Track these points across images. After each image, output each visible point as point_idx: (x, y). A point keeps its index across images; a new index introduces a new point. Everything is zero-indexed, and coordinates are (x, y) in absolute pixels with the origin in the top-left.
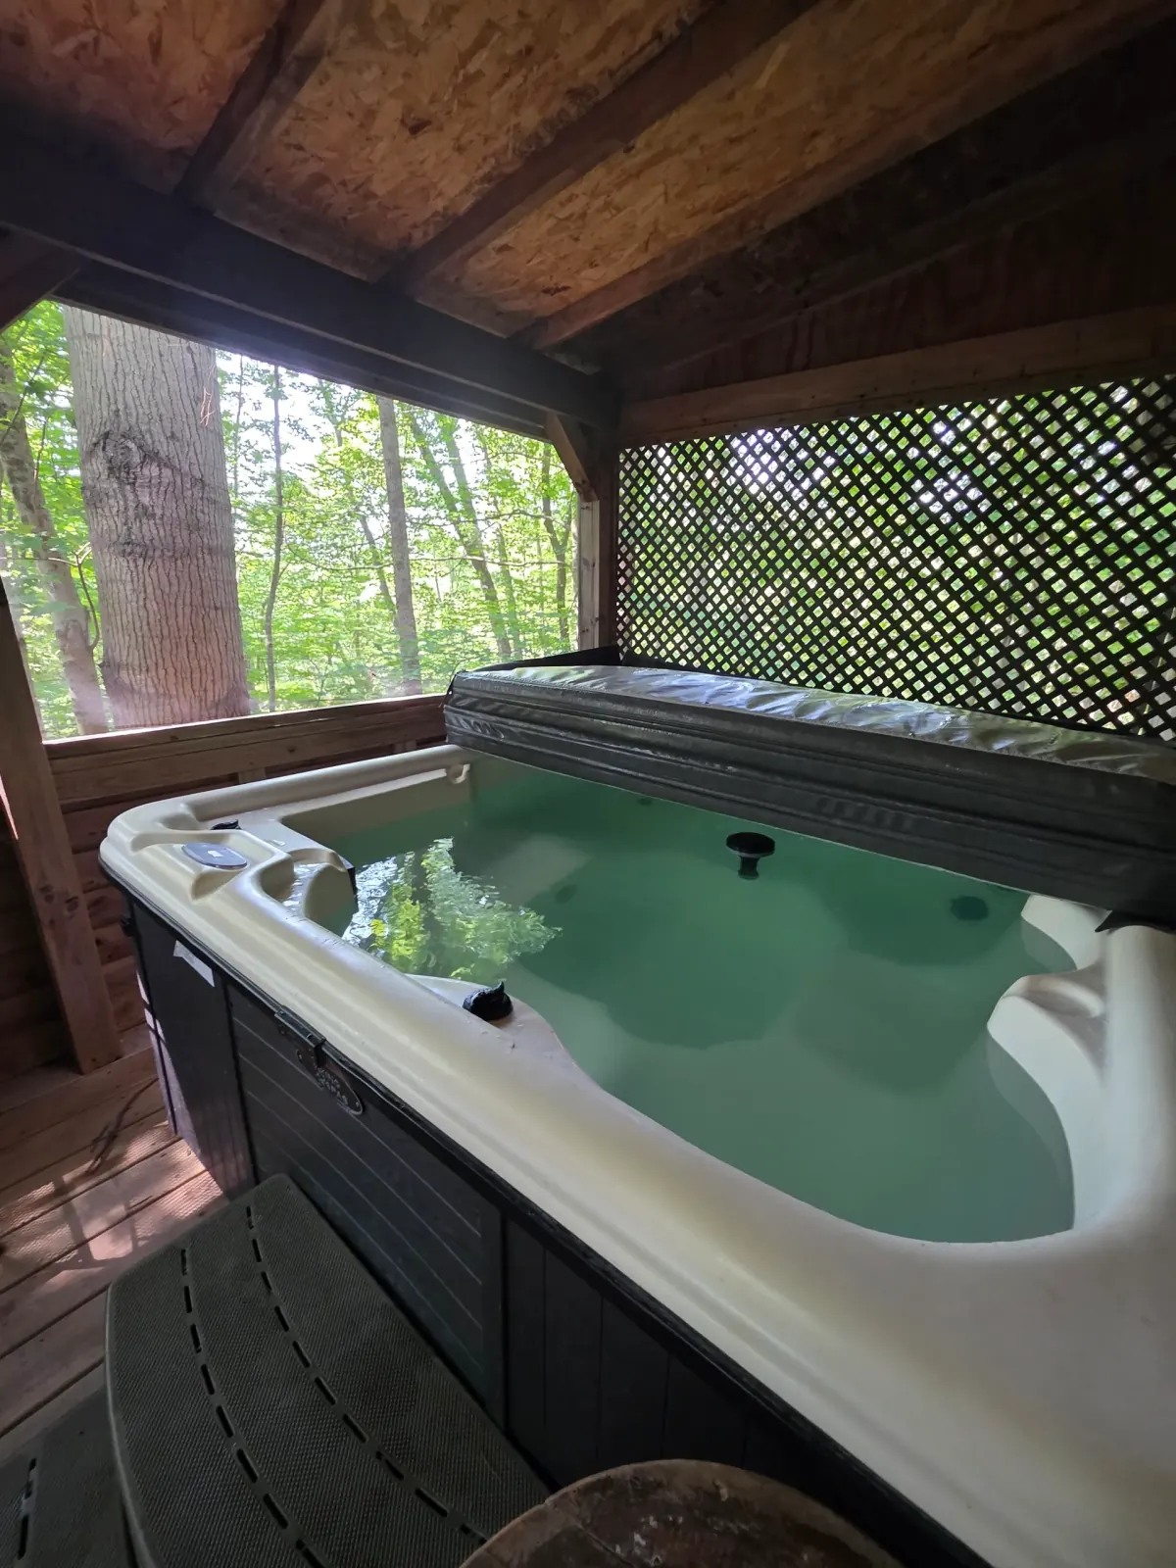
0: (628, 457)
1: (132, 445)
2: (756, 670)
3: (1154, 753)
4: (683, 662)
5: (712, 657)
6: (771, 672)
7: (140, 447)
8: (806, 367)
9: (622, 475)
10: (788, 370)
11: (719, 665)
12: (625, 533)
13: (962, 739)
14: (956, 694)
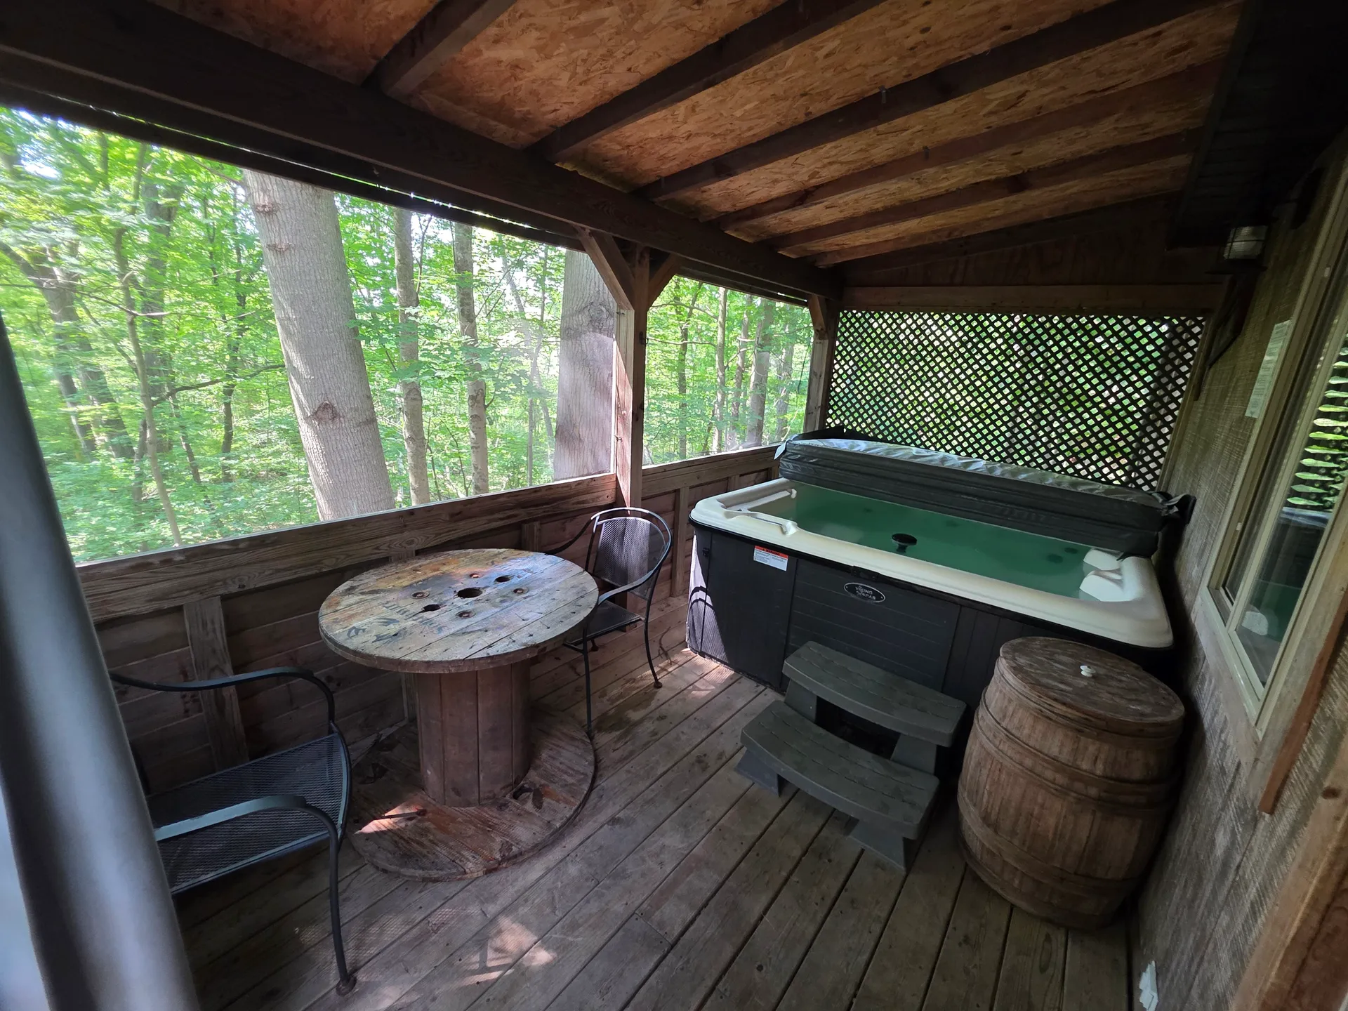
0: (845, 315)
1: (603, 309)
2: (909, 441)
3: (1140, 495)
4: (880, 437)
5: (890, 433)
6: (918, 442)
7: (607, 310)
8: (962, 284)
9: (840, 325)
10: (951, 284)
11: (894, 438)
12: (839, 358)
13: (1065, 486)
14: (1001, 457)
